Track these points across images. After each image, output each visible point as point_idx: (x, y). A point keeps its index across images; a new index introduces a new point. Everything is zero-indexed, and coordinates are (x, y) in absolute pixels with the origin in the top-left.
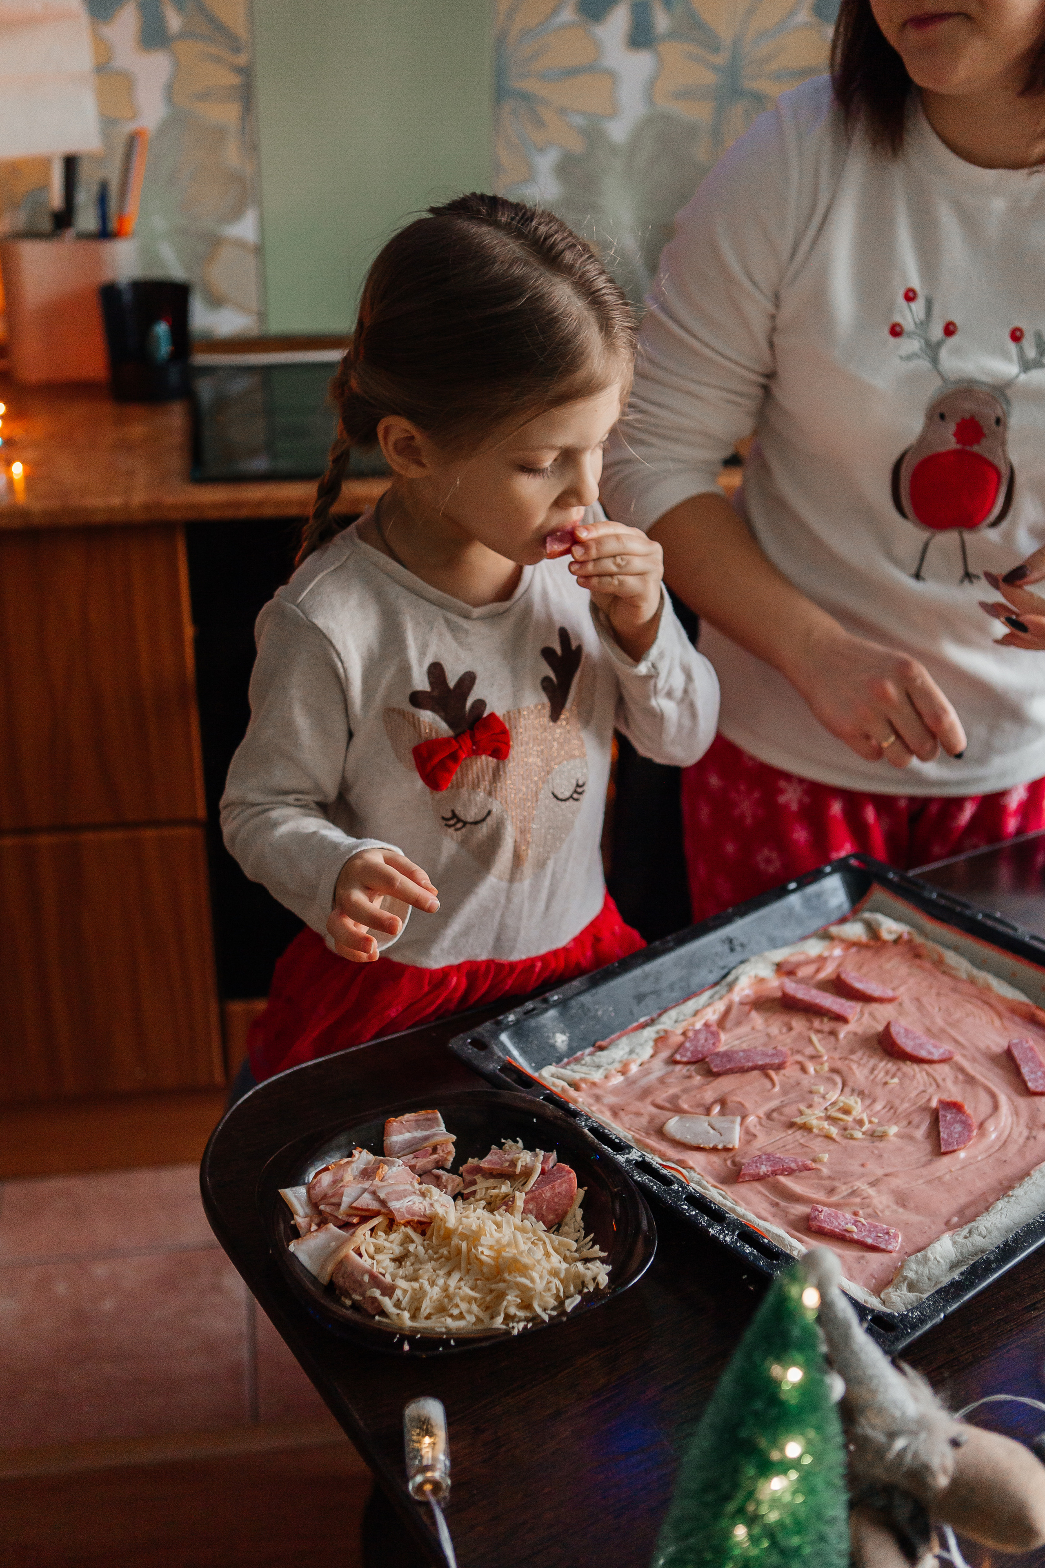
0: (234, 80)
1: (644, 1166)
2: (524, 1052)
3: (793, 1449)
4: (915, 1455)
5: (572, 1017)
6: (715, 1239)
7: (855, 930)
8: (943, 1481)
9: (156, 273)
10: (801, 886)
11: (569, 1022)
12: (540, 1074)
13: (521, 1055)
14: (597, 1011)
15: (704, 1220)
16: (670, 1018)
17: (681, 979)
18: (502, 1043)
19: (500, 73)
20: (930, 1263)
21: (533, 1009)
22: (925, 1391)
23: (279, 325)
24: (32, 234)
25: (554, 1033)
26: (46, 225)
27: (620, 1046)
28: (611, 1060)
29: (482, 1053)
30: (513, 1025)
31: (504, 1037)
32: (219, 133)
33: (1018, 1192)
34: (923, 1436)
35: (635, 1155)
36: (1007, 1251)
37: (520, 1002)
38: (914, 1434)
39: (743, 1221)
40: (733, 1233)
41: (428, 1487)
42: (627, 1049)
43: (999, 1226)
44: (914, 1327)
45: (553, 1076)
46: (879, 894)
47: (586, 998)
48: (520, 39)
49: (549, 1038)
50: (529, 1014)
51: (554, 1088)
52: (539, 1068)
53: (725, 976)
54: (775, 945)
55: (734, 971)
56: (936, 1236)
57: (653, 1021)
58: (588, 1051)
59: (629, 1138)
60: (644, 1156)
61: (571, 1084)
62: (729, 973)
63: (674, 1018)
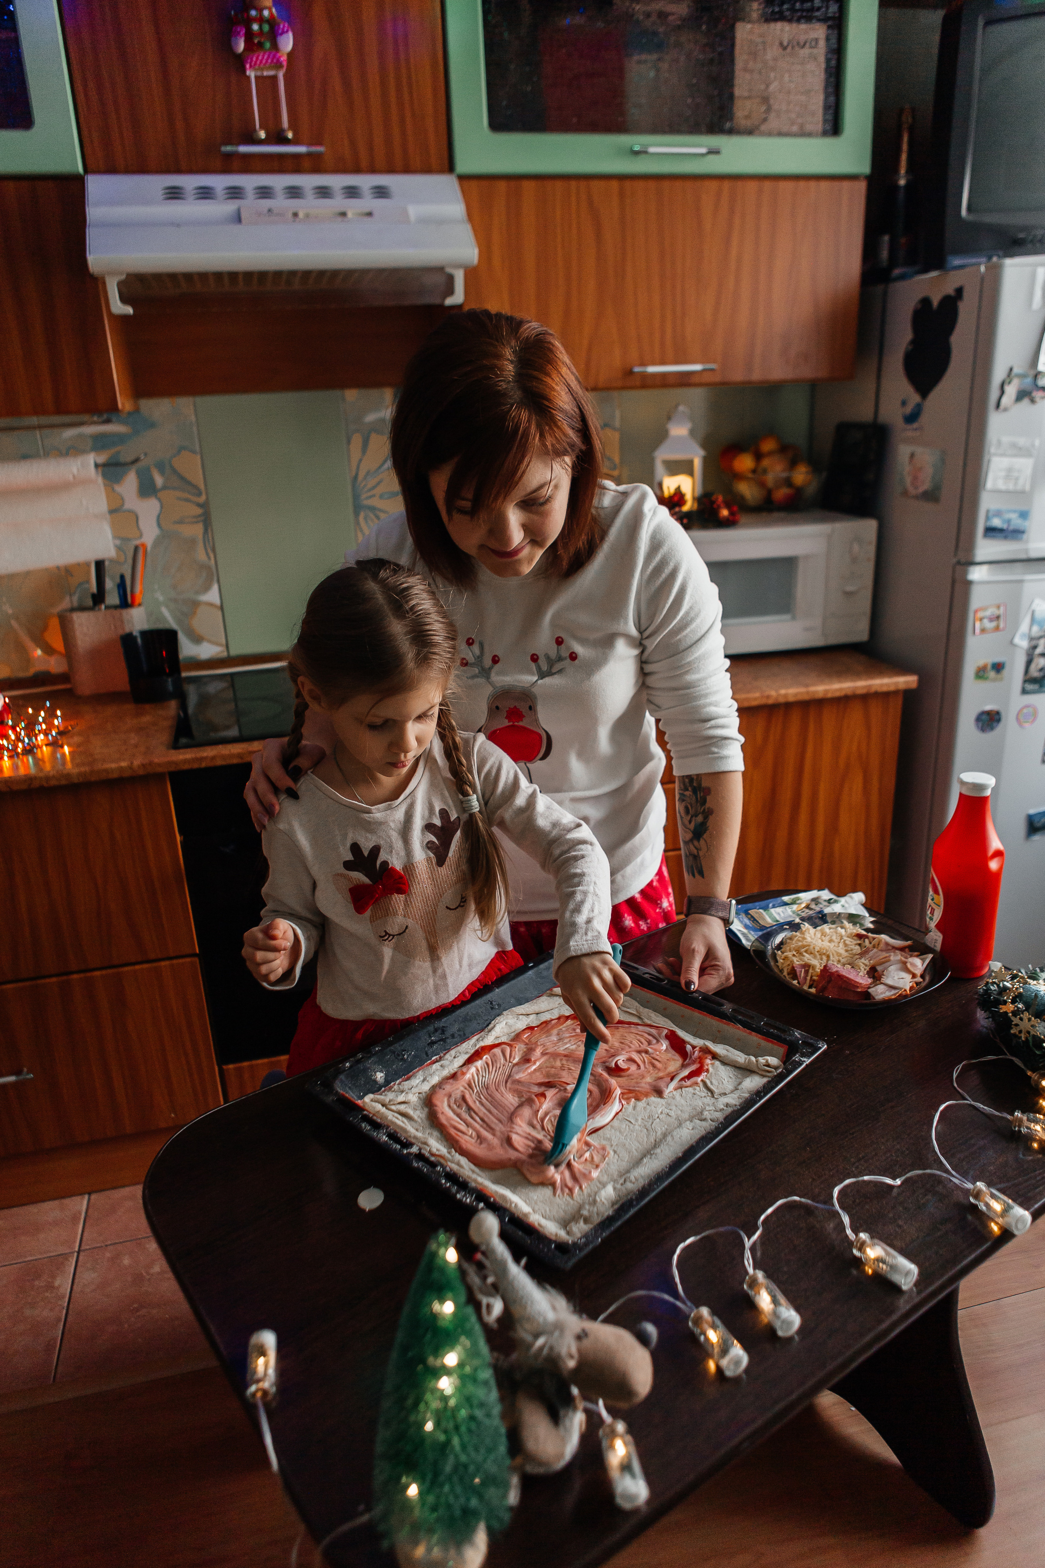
0: (199, 511)
1: (420, 1157)
2: (354, 1087)
3: (451, 1359)
4: (551, 1348)
5: (388, 1061)
6: (460, 1201)
8: (571, 1364)
9: (160, 626)
11: (386, 1066)
12: (364, 1102)
13: (352, 1089)
14: (404, 1055)
15: (454, 1189)
17: (459, 1030)
18: (340, 1083)
19: (356, 497)
20: (598, 1204)
21: (362, 1058)
22: (562, 1303)
23: (235, 651)
24: (82, 608)
25: (375, 1073)
26: (90, 603)
27: (418, 1077)
28: (410, 1087)
29: (326, 1090)
30: (348, 1070)
31: (341, 1080)
32: (193, 541)
33: (658, 1151)
34: (557, 1334)
35: (414, 1150)
37: (354, 1055)
38: (550, 1333)
39: (479, 1187)
40: (472, 1196)
41: (259, 1394)
42: (422, 1079)
43: (643, 1175)
44: (581, 1249)
45: (372, 1100)
47: (397, 1047)
48: (365, 478)
49: (372, 1075)
50: (359, 1061)
51: (370, 1109)
52: (362, 1098)
53: (488, 1025)
54: (520, 1002)
55: (493, 1022)
56: (604, 1185)
57: (440, 1058)
58: (398, 1082)
59: (415, 1137)
60: (420, 1149)
61: (383, 1105)
62: (490, 1023)
63: (453, 1056)
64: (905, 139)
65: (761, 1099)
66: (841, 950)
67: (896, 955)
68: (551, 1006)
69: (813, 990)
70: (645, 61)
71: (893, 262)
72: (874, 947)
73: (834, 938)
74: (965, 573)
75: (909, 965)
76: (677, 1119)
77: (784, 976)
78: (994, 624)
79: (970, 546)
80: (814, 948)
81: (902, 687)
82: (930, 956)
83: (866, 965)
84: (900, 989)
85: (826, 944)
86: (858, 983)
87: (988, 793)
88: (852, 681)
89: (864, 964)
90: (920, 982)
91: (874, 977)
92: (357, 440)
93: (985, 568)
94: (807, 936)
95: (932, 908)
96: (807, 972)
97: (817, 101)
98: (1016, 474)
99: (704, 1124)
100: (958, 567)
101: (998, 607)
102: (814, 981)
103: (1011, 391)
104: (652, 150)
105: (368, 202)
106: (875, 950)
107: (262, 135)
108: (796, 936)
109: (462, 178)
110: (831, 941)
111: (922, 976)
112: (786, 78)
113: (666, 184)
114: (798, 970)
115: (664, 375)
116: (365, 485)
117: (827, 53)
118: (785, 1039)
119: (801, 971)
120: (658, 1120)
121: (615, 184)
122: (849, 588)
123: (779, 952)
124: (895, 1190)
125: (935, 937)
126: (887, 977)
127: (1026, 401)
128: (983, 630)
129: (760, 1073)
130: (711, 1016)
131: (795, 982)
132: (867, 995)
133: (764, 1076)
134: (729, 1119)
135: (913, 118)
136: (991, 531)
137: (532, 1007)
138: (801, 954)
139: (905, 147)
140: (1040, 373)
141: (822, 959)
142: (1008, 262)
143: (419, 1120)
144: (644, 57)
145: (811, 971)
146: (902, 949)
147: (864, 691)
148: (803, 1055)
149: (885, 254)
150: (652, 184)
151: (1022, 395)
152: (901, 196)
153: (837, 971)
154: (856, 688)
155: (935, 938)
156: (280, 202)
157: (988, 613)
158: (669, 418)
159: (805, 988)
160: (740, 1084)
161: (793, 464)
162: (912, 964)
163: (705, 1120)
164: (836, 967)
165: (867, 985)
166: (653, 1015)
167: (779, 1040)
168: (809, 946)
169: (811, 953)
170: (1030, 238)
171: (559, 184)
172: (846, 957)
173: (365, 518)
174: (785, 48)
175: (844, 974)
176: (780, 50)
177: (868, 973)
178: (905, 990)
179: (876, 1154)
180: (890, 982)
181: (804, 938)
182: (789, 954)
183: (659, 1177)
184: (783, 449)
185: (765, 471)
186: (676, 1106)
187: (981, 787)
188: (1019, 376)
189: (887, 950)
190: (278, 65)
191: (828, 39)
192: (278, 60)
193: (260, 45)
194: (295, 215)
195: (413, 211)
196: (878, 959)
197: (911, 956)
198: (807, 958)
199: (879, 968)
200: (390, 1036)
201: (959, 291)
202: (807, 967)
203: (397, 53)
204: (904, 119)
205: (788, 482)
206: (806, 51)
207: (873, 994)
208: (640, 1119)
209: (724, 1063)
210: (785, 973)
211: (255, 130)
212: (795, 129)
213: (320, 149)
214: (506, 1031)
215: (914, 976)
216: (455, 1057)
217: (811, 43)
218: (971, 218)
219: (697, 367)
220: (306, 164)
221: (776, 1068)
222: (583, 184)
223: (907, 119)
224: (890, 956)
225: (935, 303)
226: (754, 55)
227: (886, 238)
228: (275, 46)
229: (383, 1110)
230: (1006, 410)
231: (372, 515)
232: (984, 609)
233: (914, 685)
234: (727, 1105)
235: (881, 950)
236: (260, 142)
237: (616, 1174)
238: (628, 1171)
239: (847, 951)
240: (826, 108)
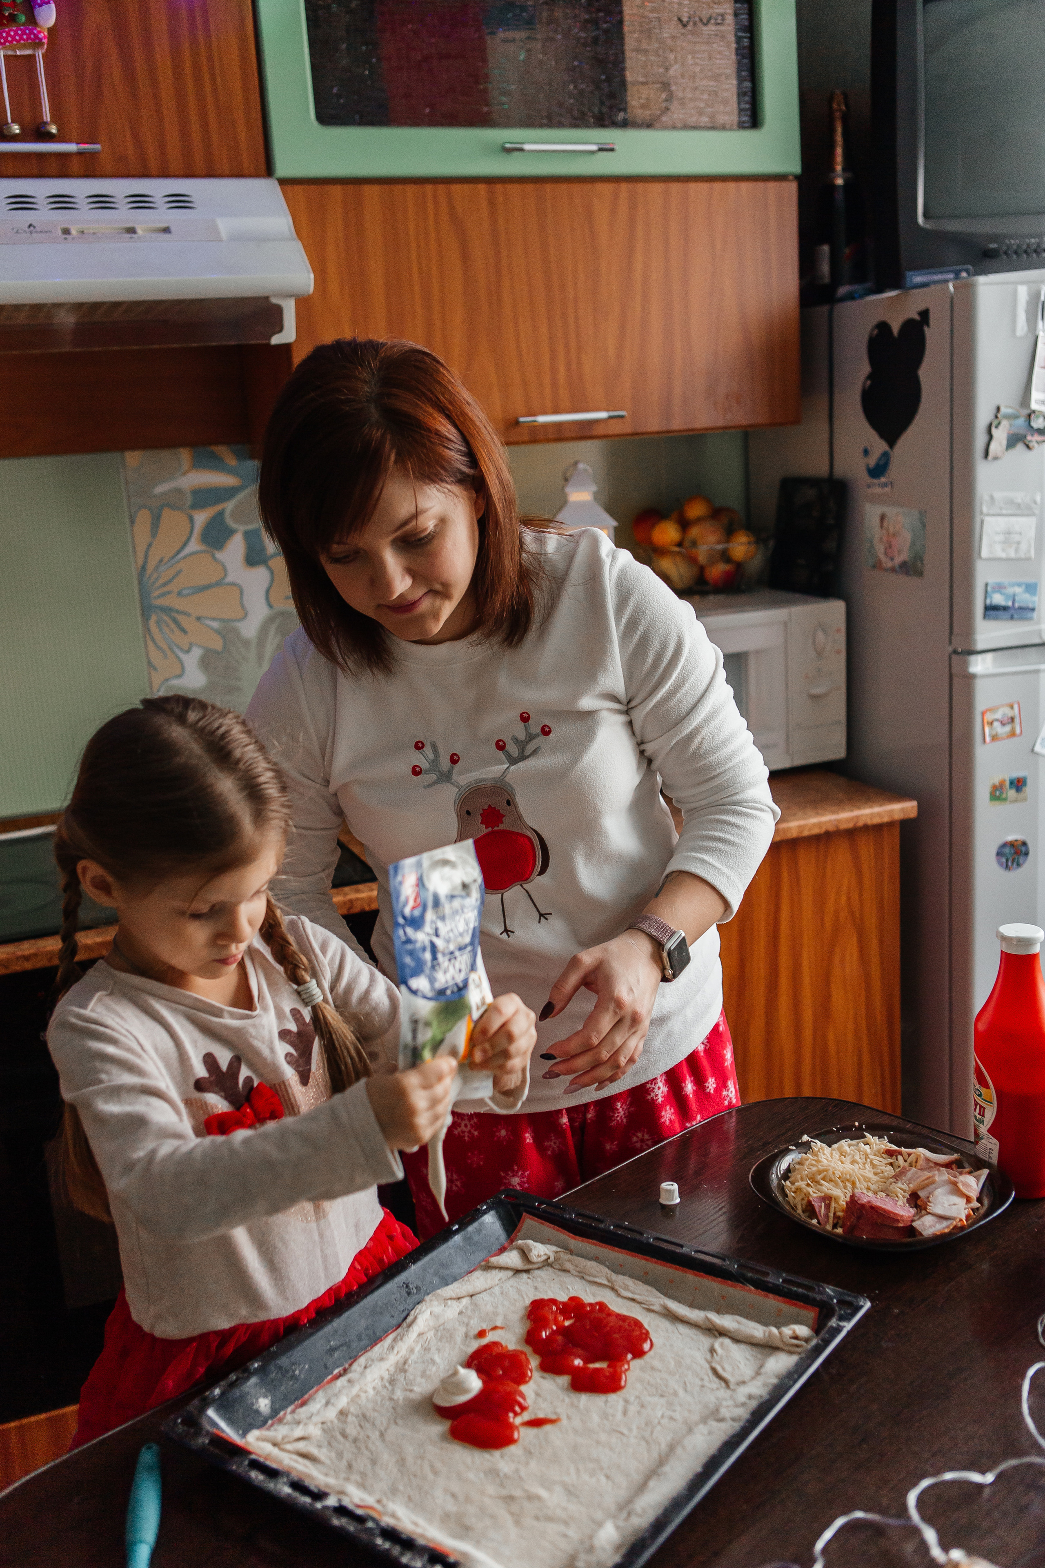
1: (341, 1510)
2: (231, 1422)
5: (272, 1381)
7: (512, 1258)
10: (463, 1227)
11: (270, 1387)
12: (246, 1442)
13: (228, 1425)
14: (294, 1371)
15: (396, 1550)
16: (360, 1365)
17: (367, 1328)
18: (209, 1418)
19: (144, 595)
20: (596, 1551)
21: (236, 1380)
25: (257, 1399)
27: (317, 1400)
28: (309, 1415)
29: (192, 1431)
30: (218, 1398)
31: (211, 1413)
33: (666, 1469)
35: (331, 1501)
36: (658, 1526)
37: (225, 1376)
39: (431, 1545)
40: (423, 1558)
42: (324, 1401)
45: (258, 1439)
46: (529, 1223)
47: (284, 1361)
48: (157, 568)
49: (252, 1404)
50: (233, 1385)
51: (258, 1451)
52: (244, 1435)
53: (405, 1318)
54: (446, 1282)
55: (412, 1313)
56: (600, 1525)
57: (345, 1370)
58: (289, 1409)
59: (327, 1485)
60: (340, 1500)
61: (275, 1444)
62: (408, 1315)
63: (363, 1365)
64: (839, 130)
65: (795, 1382)
66: (869, 1173)
67: (940, 1174)
68: (490, 1283)
69: (839, 1230)
70: (513, 41)
71: (836, 279)
72: (911, 1166)
73: (857, 1158)
74: (966, 665)
75: (961, 1187)
76: (685, 1422)
77: (799, 1214)
78: (1008, 728)
79: (969, 631)
80: (834, 1173)
81: (898, 816)
82: (986, 1172)
83: (905, 1191)
84: (953, 1219)
85: (848, 1167)
86: (898, 1215)
87: (1036, 949)
88: (833, 812)
89: (901, 1189)
90: (978, 1209)
91: (916, 1206)
92: (144, 518)
93: (989, 656)
94: (822, 1158)
95: (981, 1106)
96: (828, 1207)
97: (729, 87)
98: (1017, 538)
99: (723, 1425)
100: (954, 657)
101: (1012, 707)
102: (839, 1217)
103: (1000, 435)
104: (527, 147)
105: (163, 215)
106: (914, 1169)
107: (16, 129)
108: (807, 1160)
109: (284, 182)
110: (853, 1162)
111: (979, 1200)
112: (690, 60)
113: (548, 187)
114: (816, 1204)
115: (559, 425)
116: (157, 579)
117: (738, 30)
118: (814, 1299)
119: (821, 1207)
120: (659, 1427)
121: (482, 188)
122: (816, 691)
123: (788, 1182)
124: (987, 1492)
125: (989, 1146)
126: (935, 1204)
127: (1020, 447)
128: (994, 738)
129: (787, 1348)
130: (710, 1277)
131: (815, 1221)
132: (911, 1231)
133: (791, 1353)
134: (757, 1415)
135: (846, 106)
136: (991, 610)
137: (465, 1287)
138: (818, 1183)
139: (839, 139)
140: (1034, 412)
141: (845, 1188)
142: (981, 279)
143: (328, 1462)
144: (511, 34)
145: (833, 1205)
146: (948, 1165)
147: (850, 825)
148: (841, 1318)
149: (825, 268)
150: (530, 188)
151: (1014, 440)
152: (839, 196)
153: (869, 1202)
154: (840, 821)
155: (990, 1148)
156: (44, 215)
157: (998, 715)
158: (566, 480)
159: (829, 1227)
160: (761, 1366)
161: (729, 533)
162: (964, 1184)
163: (721, 1420)
164: (867, 1197)
165: (909, 1217)
166: (630, 1282)
167: (805, 1301)
168: (826, 1171)
169: (831, 1180)
170: (1004, 248)
171: (410, 189)
172: (877, 1182)
173: (158, 623)
174: (685, 26)
175: (879, 1204)
176: (680, 27)
177: (908, 1201)
178: (961, 1220)
179: (955, 1445)
180: (939, 1210)
181: (818, 1161)
182: (802, 1184)
183: (677, 1504)
184: (716, 513)
185: (694, 543)
186: (681, 1405)
187: (1028, 942)
188: (1007, 417)
189: (929, 1169)
190: (37, 42)
191: (736, 15)
192: (36, 36)
193: (12, 18)
194: (66, 232)
195: (224, 226)
196: (919, 1181)
197: (961, 1174)
198: (827, 1188)
199: (922, 1194)
200: (272, 1346)
201: (925, 315)
202: (827, 1199)
203: (193, 27)
204: (835, 106)
205: (725, 556)
206: (712, 28)
207: (919, 1228)
208: (634, 1427)
209: (736, 1340)
210: (800, 1211)
211: (7, 124)
212: (704, 120)
213: (98, 147)
214: (431, 1323)
215: (969, 1200)
216: (366, 1367)
217: (716, 19)
218: (928, 226)
219: (603, 415)
220: (75, 166)
221: (807, 1340)
222: (441, 188)
223: (838, 106)
224: (933, 1176)
225: (896, 329)
226: (647, 32)
227: (826, 248)
228: (32, 20)
229: (275, 1451)
230: (996, 458)
231: (165, 618)
232: (992, 710)
233: (913, 814)
234: (750, 1397)
235: (921, 1169)
236: (14, 138)
237: (613, 1508)
238: (630, 1501)
239: (876, 1174)
240: (741, 94)
